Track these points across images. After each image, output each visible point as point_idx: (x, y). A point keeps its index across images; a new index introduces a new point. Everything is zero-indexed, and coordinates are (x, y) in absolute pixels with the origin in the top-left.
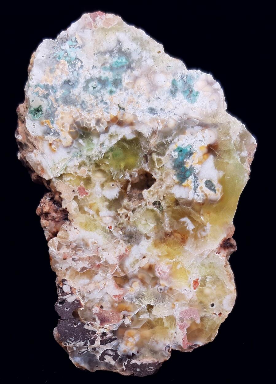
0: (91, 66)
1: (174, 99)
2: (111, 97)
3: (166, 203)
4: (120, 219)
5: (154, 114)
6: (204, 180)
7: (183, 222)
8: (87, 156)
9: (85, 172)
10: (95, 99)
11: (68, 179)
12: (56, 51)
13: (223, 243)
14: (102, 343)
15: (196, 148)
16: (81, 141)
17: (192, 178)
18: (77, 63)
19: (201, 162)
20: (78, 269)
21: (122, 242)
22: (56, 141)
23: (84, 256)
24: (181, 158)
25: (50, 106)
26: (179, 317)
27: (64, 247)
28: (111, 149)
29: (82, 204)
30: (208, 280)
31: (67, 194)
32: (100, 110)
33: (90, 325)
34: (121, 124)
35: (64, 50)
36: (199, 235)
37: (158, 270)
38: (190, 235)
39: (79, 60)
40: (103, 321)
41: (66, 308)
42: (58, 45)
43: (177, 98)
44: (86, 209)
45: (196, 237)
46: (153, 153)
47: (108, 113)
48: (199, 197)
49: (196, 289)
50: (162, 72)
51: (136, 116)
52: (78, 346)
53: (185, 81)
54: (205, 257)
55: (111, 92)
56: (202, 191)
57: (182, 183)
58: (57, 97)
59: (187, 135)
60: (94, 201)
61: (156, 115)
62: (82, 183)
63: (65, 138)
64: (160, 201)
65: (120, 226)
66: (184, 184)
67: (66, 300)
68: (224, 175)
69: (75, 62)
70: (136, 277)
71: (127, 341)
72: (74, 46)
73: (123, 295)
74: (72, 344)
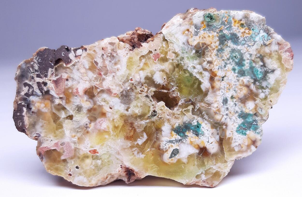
0: (251, 53)
1: (237, 117)
2: (230, 70)
3: (156, 120)
4: (139, 87)
5: (223, 103)
6: (178, 148)
7: (143, 135)
8: (183, 57)
9: (171, 57)
10: (227, 58)
11: (164, 46)
12: (258, 27)
13: (130, 170)
14: (38, 83)
15: (202, 138)
16: (194, 51)
17: (178, 138)
18: (252, 42)
19: (191, 143)
20: (96, 59)
21: (121, 90)
22: (191, 34)
23: (107, 62)
24: (193, 128)
25: (217, 27)
26: (65, 142)
27: (112, 47)
28: (191, 75)
29: (146, 57)
30: (98, 161)
31: (152, 46)
32: (220, 63)
33: (52, 72)
34: (212, 79)
35: (260, 32)
36: (134, 149)
37: (102, 120)
38: (134, 142)
39: (254, 44)
40: (56, 82)
41: (64, 53)
42: (263, 27)
43: (238, 119)
44: (143, 60)
45: (132, 147)
46: (193, 106)
47: (218, 69)
48: (165, 146)
49: (90, 153)
50: (256, 105)
51: (219, 90)
52: (35, 65)
53: (252, 123)
54: (117, 156)
55: (234, 70)
56: (169, 147)
57: (173, 131)
58: (223, 31)
59: (212, 130)
60: (150, 66)
61: (222, 104)
62: (162, 56)
63: (194, 40)
64: (157, 116)
65: (134, 88)
66: (173, 132)
67: (71, 53)
68: (184, 163)
69: (252, 41)
70: (95, 103)
71: (41, 103)
72: (264, 39)
73: (79, 95)
74: (36, 61)
